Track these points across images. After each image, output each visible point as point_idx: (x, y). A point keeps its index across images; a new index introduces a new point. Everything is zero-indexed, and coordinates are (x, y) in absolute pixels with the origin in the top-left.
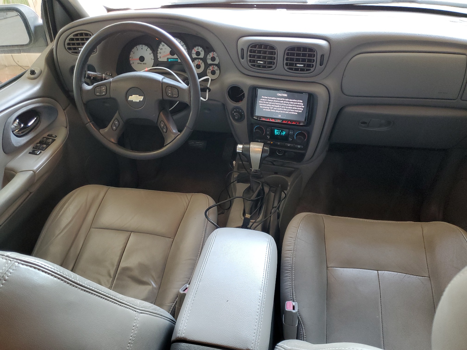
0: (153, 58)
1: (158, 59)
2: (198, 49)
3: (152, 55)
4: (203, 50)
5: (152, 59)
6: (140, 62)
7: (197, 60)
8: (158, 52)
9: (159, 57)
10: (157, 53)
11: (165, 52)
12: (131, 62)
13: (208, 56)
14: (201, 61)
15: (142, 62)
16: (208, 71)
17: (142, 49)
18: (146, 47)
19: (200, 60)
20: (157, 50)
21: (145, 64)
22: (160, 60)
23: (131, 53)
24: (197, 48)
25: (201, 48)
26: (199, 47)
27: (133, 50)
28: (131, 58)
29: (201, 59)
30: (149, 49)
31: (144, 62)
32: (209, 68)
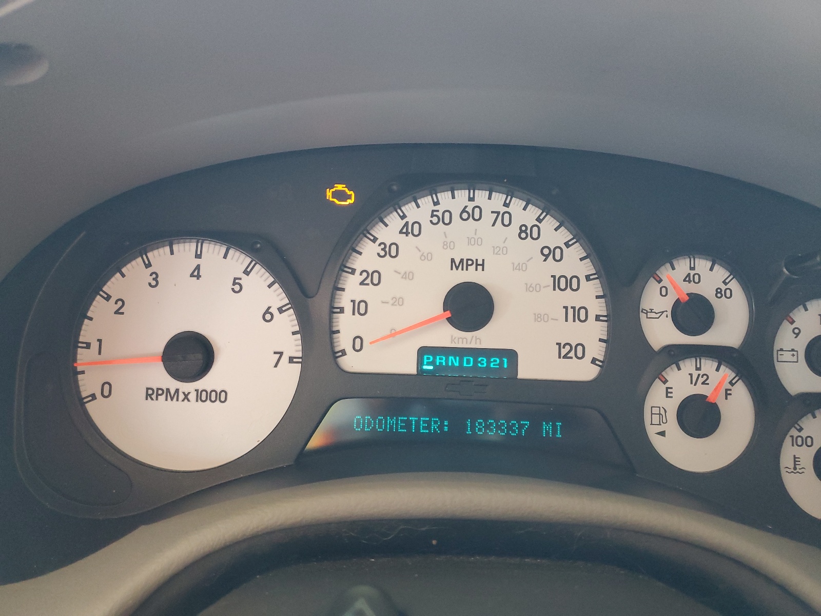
0: (293, 346)
1: (336, 354)
2: (688, 279)
3: (288, 322)
4: (734, 285)
5: (285, 359)
6: (173, 384)
7: (688, 366)
8: (344, 300)
9: (343, 341)
10: (334, 310)
11: (398, 301)
12: (88, 384)
13: (786, 330)
14: (727, 373)
15: (185, 387)
16: (788, 452)
17: (196, 273)
18: (238, 260)
19: (709, 366)
20: (337, 289)
21: (220, 396)
22: (352, 362)
23: (99, 308)
24: (682, 266)
25: (720, 273)
26: (702, 265)
27: (114, 286)
28: (95, 346)
29: (720, 354)
30: (260, 278)
31: (202, 384)
32: (794, 432)
